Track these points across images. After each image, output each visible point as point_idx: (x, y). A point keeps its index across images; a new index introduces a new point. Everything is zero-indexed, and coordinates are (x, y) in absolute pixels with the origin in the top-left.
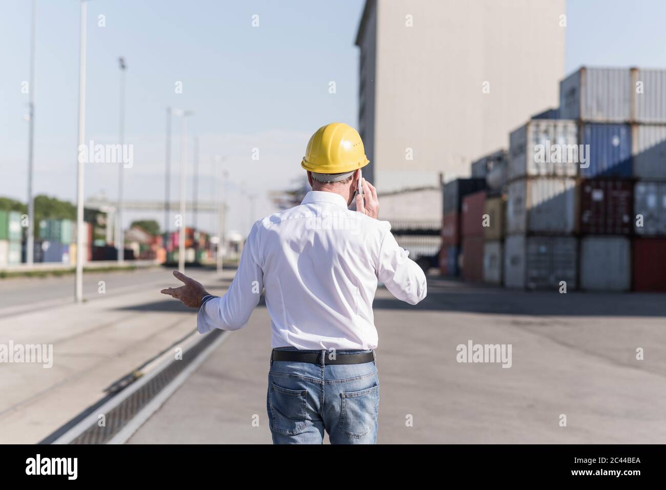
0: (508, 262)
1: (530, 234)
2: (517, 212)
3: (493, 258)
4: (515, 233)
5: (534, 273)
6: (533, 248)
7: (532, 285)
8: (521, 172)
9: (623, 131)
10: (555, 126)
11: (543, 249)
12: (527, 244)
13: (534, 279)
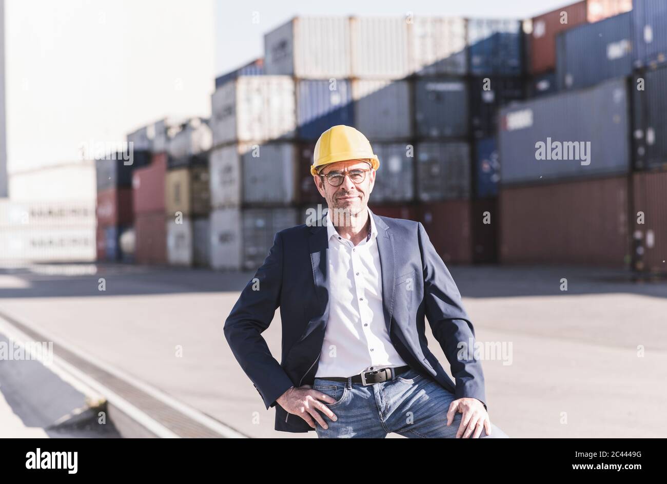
0: (214, 239)
1: (245, 206)
2: (224, 183)
3: (180, 237)
4: (222, 207)
5: (252, 250)
6: (249, 222)
7: (250, 264)
8: (230, 137)
9: (344, 87)
10: (268, 84)
11: (260, 223)
12: (243, 218)
13: (252, 257)
